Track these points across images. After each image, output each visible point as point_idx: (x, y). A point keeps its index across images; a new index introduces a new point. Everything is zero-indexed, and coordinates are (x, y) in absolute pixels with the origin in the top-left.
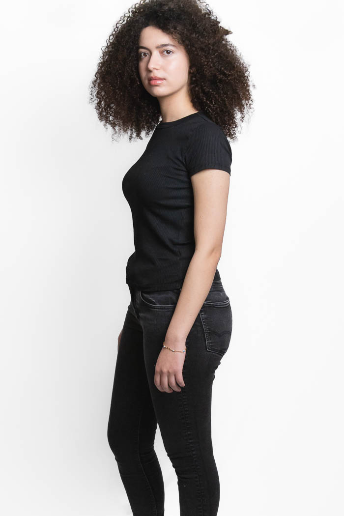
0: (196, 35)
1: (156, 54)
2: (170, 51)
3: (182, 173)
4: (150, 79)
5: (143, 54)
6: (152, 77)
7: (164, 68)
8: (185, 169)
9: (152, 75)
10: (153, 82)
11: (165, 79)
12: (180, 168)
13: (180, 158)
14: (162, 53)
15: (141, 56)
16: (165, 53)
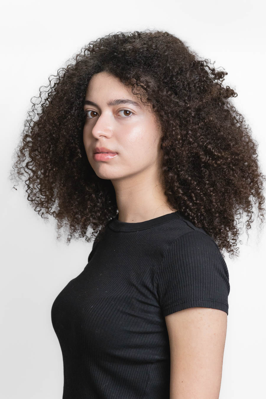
0: (167, 92)
1: (107, 114)
2: (130, 112)
3: (152, 309)
4: (96, 152)
5: (90, 113)
6: (98, 149)
7: (117, 137)
8: (156, 304)
9: (98, 145)
10: (99, 156)
11: (117, 153)
12: (149, 302)
13: (150, 286)
14: (116, 113)
15: (86, 115)
16: (122, 114)
